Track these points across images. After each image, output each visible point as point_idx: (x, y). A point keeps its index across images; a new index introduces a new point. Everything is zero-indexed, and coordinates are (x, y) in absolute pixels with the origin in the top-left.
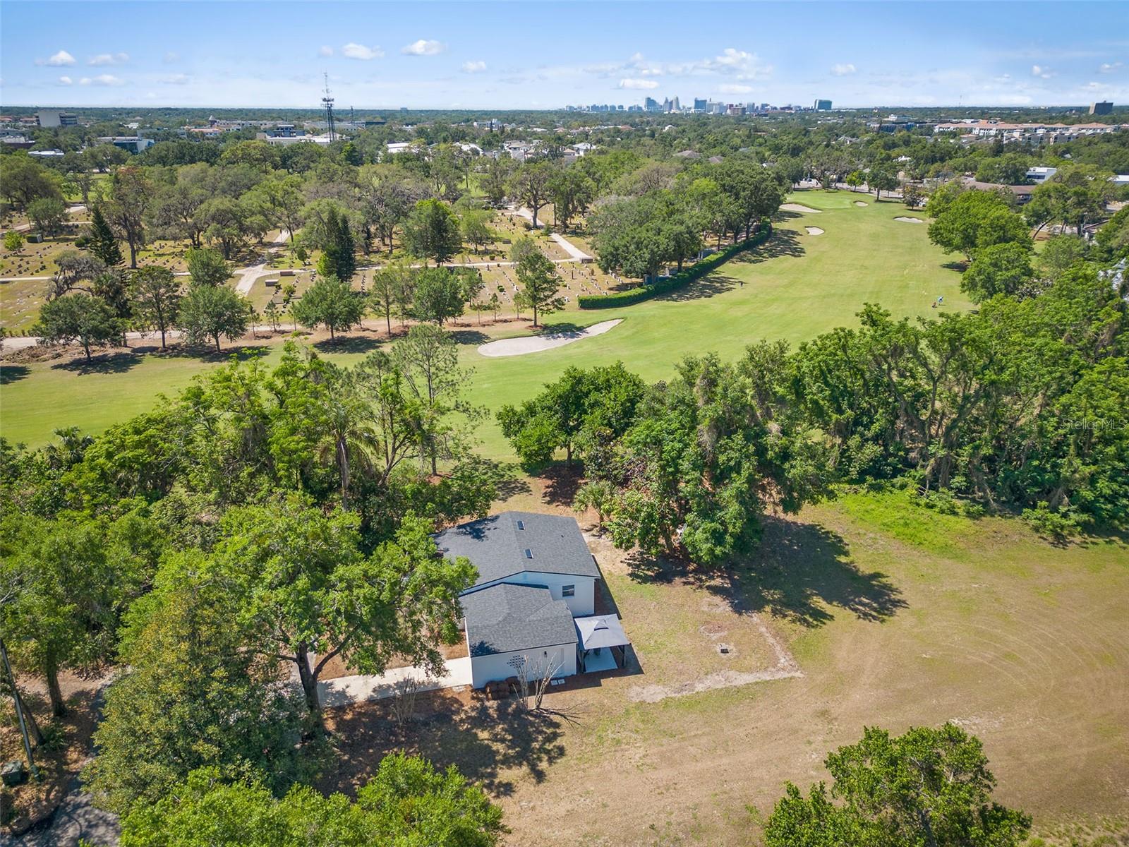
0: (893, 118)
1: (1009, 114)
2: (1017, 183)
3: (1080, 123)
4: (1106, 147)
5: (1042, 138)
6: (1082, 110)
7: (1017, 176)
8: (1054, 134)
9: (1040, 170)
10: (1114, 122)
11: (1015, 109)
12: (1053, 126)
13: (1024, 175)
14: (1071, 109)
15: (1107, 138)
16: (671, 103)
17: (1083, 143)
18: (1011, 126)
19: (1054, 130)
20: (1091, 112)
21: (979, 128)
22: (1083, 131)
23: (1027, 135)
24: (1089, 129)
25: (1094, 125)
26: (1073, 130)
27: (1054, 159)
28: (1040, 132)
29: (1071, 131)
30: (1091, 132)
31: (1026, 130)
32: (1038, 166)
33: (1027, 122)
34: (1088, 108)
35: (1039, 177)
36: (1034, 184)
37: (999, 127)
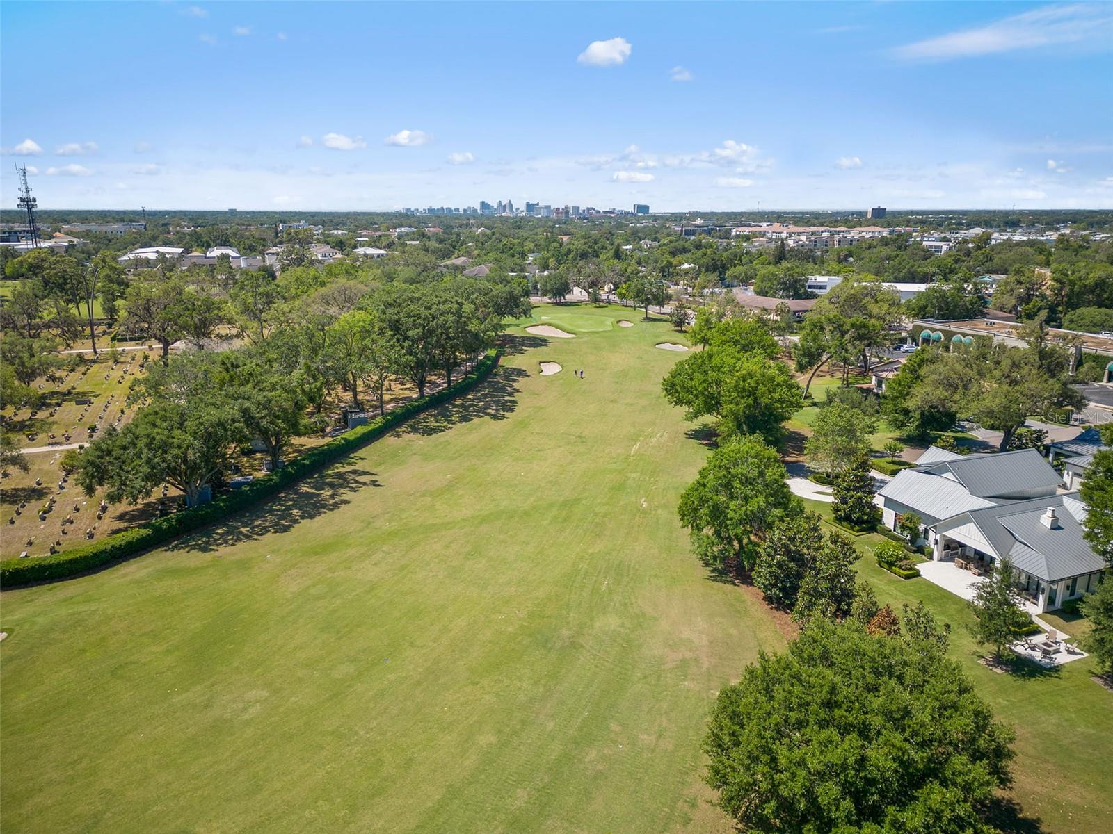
0: (699, 222)
1: (801, 218)
2: (797, 296)
3: (861, 226)
4: (885, 251)
5: (826, 241)
6: (861, 214)
7: (797, 289)
8: (837, 237)
9: (821, 279)
10: (889, 225)
11: (807, 213)
12: (837, 229)
13: (803, 286)
14: (853, 214)
15: (885, 242)
16: (505, 206)
17: (864, 246)
18: (800, 229)
19: (838, 233)
20: (869, 216)
21: (772, 230)
22: (864, 234)
23: (813, 238)
24: (868, 233)
25: (872, 228)
26: (854, 233)
27: (836, 266)
28: (825, 235)
29: (852, 234)
30: (870, 235)
31: (813, 233)
32: (820, 274)
33: (814, 226)
34: (866, 213)
35: (821, 287)
36: (815, 296)
37: (789, 231)
